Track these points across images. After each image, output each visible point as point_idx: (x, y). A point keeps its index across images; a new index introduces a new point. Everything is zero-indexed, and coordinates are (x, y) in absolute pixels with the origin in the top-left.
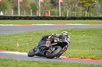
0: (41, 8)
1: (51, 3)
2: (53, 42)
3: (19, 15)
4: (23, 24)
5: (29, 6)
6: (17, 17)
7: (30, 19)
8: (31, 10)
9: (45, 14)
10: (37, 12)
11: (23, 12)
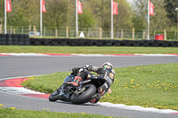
0: (151, 25)
1: (168, 16)
2: (85, 78)
3: (112, 38)
4: (119, 53)
5: (129, 22)
6: (109, 41)
7: (132, 45)
8: (134, 29)
9: (157, 36)
10: (144, 33)
11: (118, 33)
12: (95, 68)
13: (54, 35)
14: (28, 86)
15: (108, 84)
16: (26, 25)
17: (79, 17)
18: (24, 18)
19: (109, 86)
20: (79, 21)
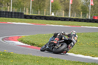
2: (61, 39)
3: (70, 17)
4: (73, 25)
5: (79, 8)
6: (68, 18)
7: (80, 21)
8: (81, 13)
9: (94, 17)
10: (87, 15)
11: (73, 14)
12: (67, 33)
13: (38, 14)
14: (21, 41)
15: (74, 43)
16: (22, 7)
17: (52, 4)
18: (22, 4)
19: (74, 44)
20: (52, 6)
